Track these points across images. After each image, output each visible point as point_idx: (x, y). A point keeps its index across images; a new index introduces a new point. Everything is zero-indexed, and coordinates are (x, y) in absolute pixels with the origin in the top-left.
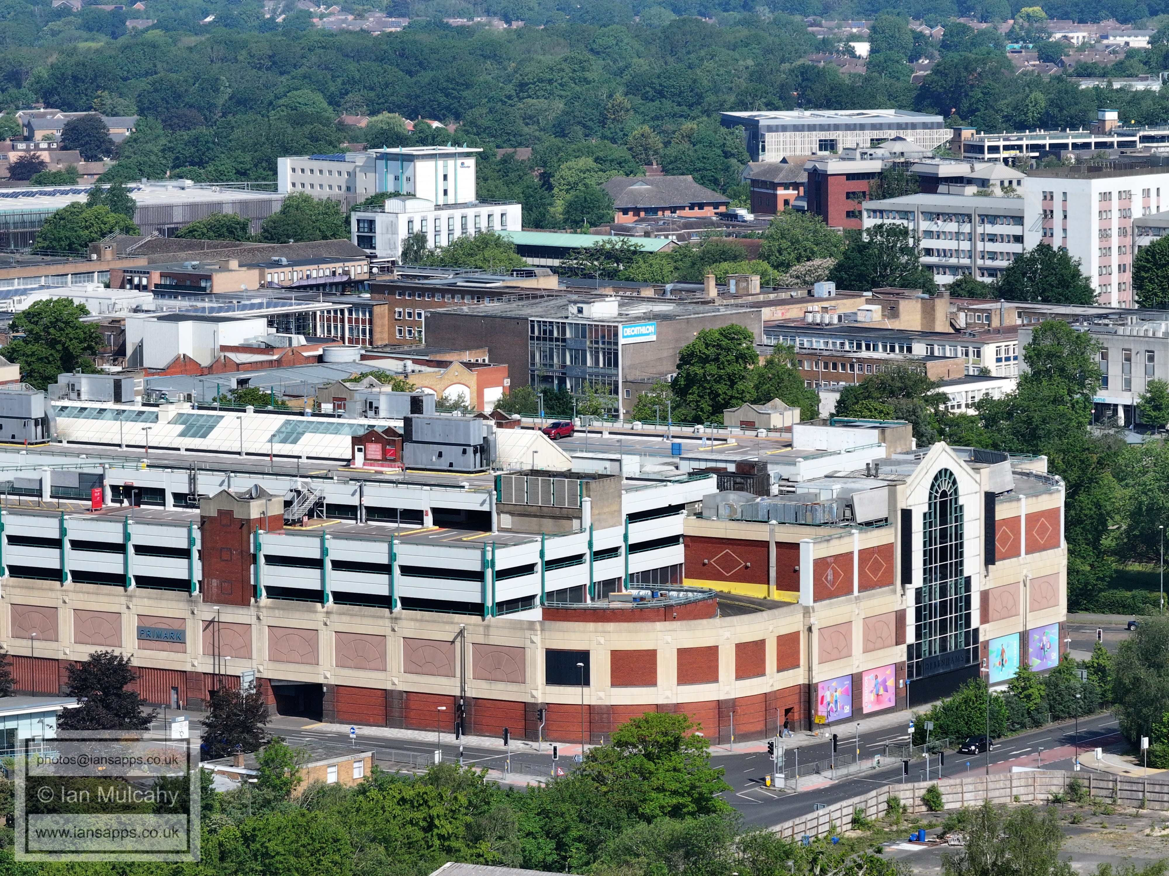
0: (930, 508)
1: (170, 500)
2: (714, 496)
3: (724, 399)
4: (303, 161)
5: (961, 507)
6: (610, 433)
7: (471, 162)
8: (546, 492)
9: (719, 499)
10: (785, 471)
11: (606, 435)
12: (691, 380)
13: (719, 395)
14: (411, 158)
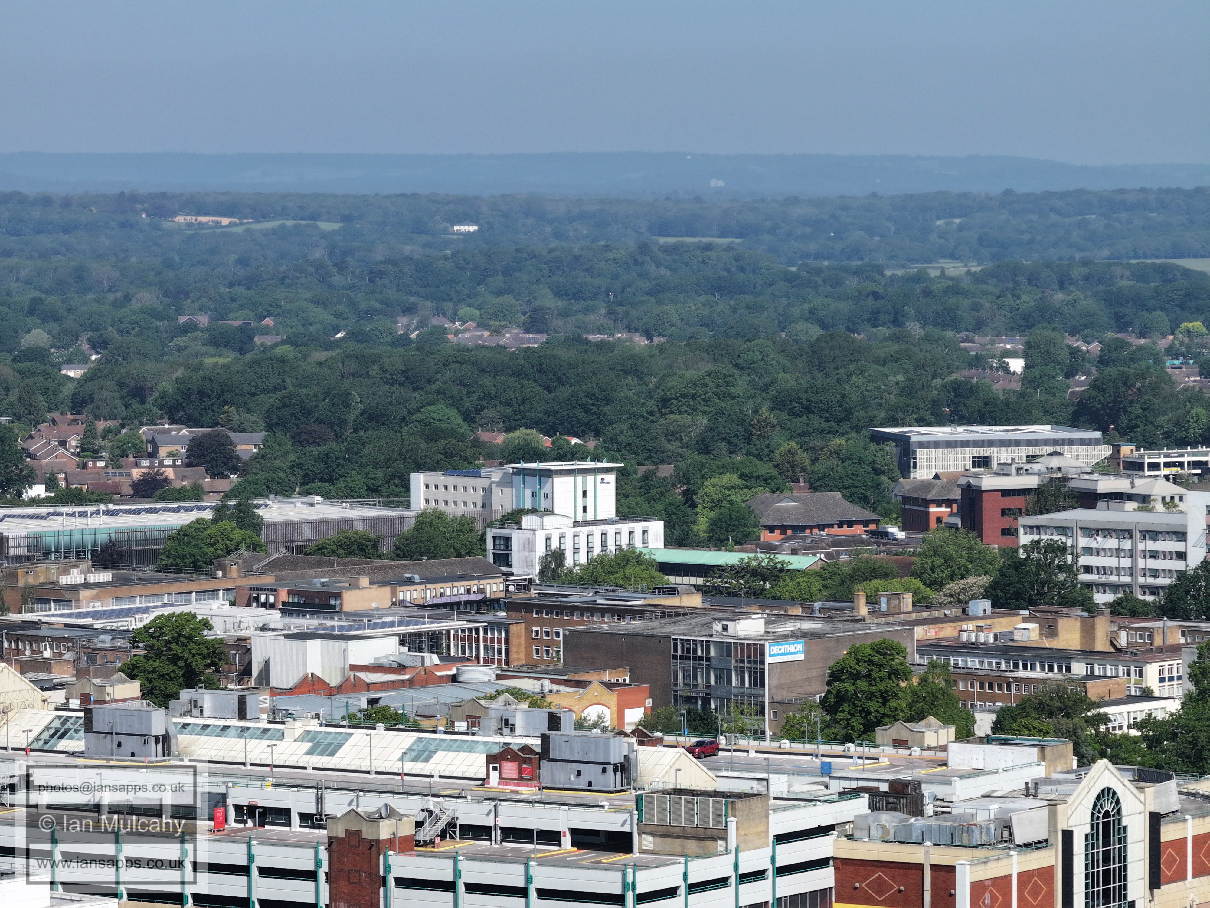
0: (1092, 829)
1: (296, 820)
2: (866, 816)
3: (876, 717)
4: (439, 478)
5: (1125, 828)
6: (757, 752)
7: (611, 478)
8: (690, 812)
9: (870, 819)
10: (940, 791)
11: (752, 754)
12: (841, 698)
13: (871, 713)
14: (549, 474)
